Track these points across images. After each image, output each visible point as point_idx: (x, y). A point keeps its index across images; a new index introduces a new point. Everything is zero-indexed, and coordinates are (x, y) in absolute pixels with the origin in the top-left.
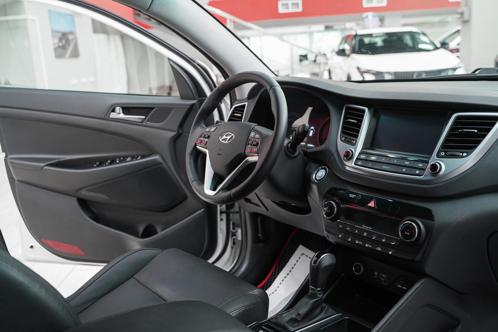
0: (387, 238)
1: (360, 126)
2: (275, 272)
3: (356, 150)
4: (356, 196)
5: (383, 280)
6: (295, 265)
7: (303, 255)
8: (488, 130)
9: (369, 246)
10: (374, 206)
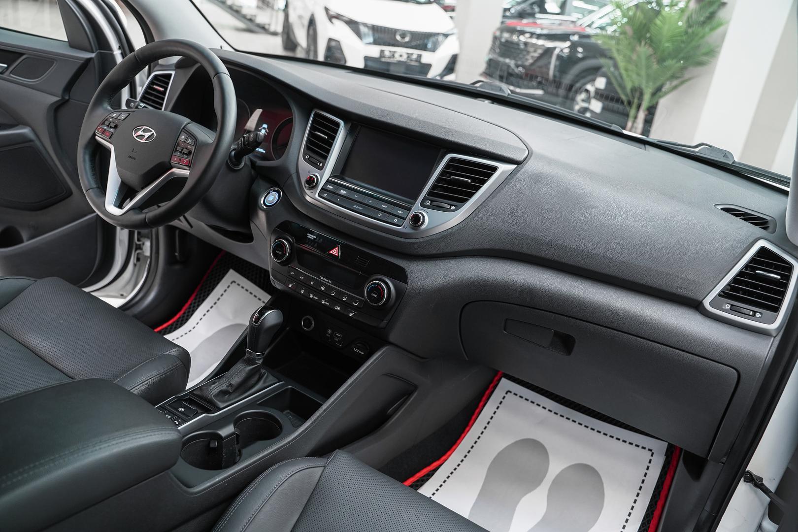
0: (349, 296)
1: (331, 145)
2: (195, 303)
3: (322, 176)
4: (315, 237)
5: (337, 340)
6: (222, 295)
7: (233, 284)
8: (483, 182)
9: (326, 303)
10: (337, 255)
